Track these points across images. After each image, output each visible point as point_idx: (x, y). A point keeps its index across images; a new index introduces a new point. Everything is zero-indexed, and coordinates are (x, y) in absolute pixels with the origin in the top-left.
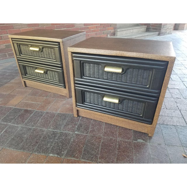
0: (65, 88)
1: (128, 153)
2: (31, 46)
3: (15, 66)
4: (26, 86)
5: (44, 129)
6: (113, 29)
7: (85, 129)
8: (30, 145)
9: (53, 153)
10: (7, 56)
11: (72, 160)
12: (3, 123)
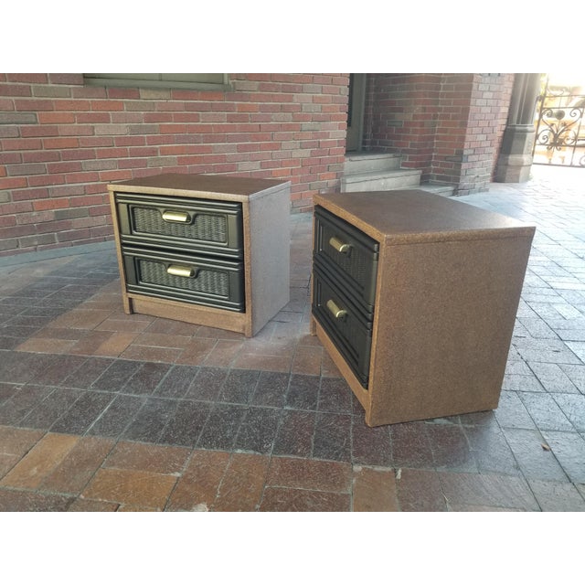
0: (244, 311)
1: (418, 443)
2: (165, 212)
3: (81, 266)
4: (132, 312)
5: (209, 402)
6: (335, 177)
7: (307, 401)
8: (183, 434)
9: (242, 447)
10: (57, 240)
11: (290, 459)
12: (99, 391)
